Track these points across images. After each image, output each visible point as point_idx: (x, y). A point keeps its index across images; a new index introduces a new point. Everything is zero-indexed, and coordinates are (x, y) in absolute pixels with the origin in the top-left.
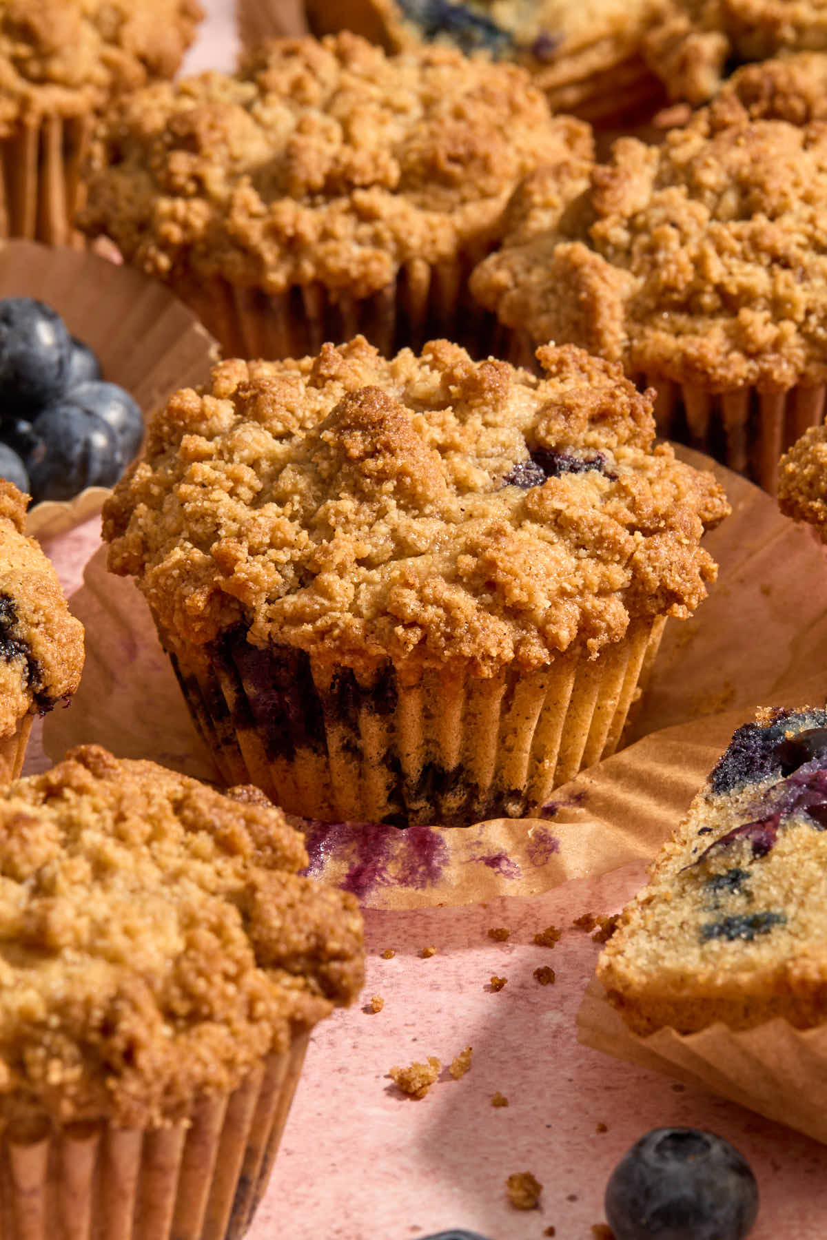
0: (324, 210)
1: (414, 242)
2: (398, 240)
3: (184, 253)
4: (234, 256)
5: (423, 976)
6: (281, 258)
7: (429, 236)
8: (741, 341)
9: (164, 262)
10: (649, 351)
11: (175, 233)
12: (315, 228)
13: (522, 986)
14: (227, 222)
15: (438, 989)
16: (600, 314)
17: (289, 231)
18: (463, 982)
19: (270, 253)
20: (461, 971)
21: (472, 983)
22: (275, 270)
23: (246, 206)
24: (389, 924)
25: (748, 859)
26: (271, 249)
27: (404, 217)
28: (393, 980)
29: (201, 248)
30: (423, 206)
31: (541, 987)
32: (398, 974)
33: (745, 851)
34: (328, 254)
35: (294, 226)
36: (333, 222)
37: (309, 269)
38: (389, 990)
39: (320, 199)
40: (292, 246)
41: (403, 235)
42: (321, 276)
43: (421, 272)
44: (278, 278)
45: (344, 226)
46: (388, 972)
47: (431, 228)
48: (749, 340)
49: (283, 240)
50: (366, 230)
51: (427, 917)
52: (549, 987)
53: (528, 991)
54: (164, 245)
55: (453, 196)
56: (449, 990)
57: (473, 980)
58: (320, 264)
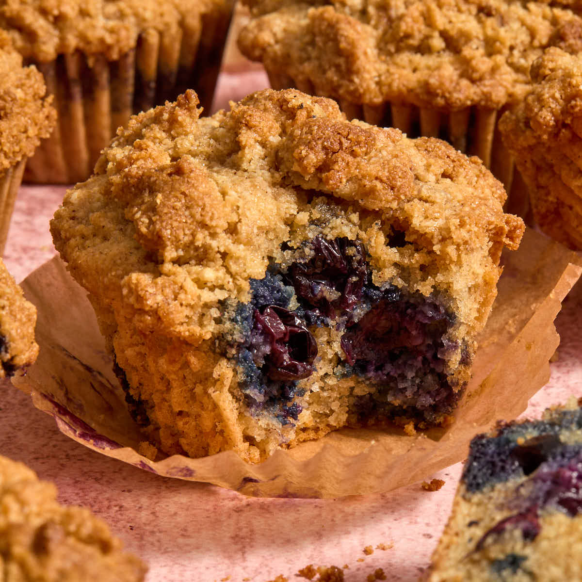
1: (148, 15)
2: (136, 15)
7: (158, 10)
8: (467, 72)
10: (395, 85)
12: (73, 8)
16: (358, 58)
17: (55, 12)
19: (41, 30)
22: (46, 42)
25: (520, 544)
33: (516, 538)
40: (58, 23)
41: (140, 11)
42: (81, 45)
44: (48, 49)
47: (159, 4)
48: (474, 70)
49: (51, 19)
50: (111, 8)
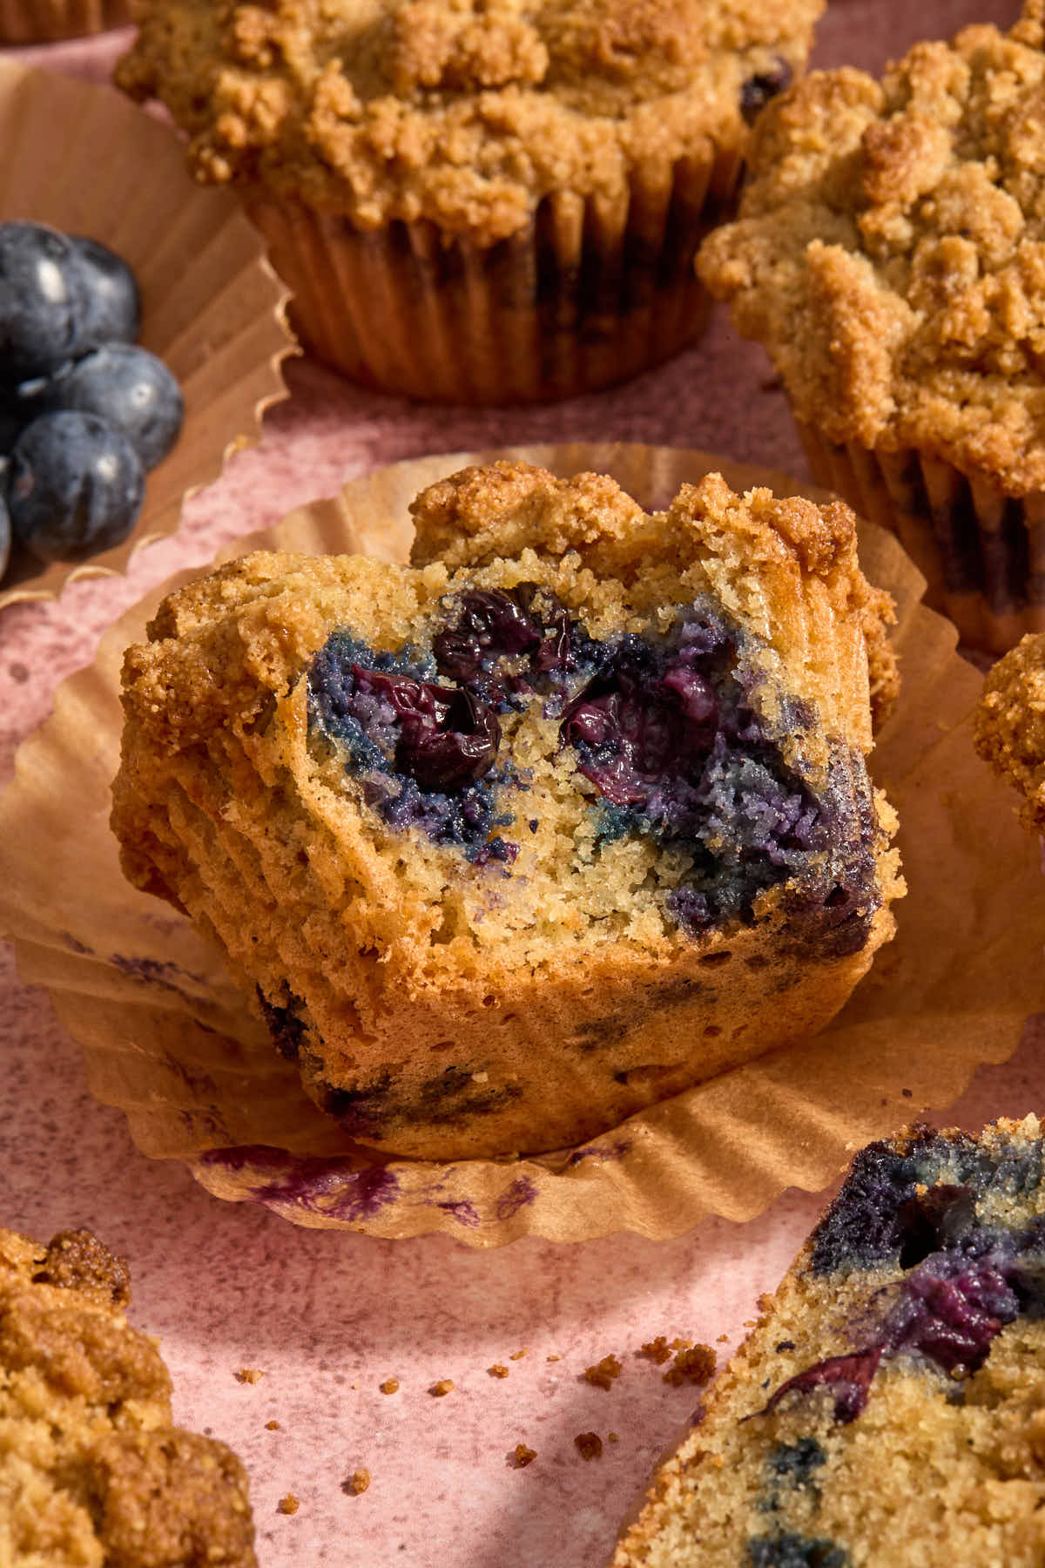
0: (440, 116)
1: (561, 170)
2: (538, 166)
3: (249, 161)
4: (314, 175)
5: (430, 1429)
6: (377, 184)
7: (582, 160)
9: (222, 168)
11: (237, 131)
12: (424, 146)
13: (558, 1460)
14: (307, 128)
15: (445, 1455)
17: (389, 152)
18: (480, 1446)
19: (361, 179)
20: (482, 1425)
21: (492, 1447)
22: (369, 199)
23: (332, 107)
24: (400, 1328)
25: (827, 1425)
26: (362, 175)
27: (547, 132)
28: (391, 1434)
29: (271, 154)
30: (577, 107)
31: (582, 1463)
32: (398, 1422)
33: (824, 1414)
34: (440, 185)
35: (395, 144)
36: (449, 139)
37: (413, 205)
38: (381, 1451)
39: (435, 98)
40: (393, 171)
41: (546, 160)
42: (430, 213)
43: (570, 208)
44: (371, 212)
45: (464, 145)
46: (386, 1419)
47: (586, 147)
49: (382, 162)
50: (495, 150)
51: (453, 1318)
52: (593, 1464)
53: (565, 1470)
54: (222, 146)
55: (623, 95)
56: (460, 1459)
57: (495, 1442)
58: (428, 199)
